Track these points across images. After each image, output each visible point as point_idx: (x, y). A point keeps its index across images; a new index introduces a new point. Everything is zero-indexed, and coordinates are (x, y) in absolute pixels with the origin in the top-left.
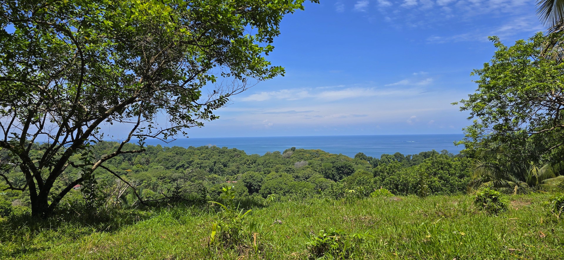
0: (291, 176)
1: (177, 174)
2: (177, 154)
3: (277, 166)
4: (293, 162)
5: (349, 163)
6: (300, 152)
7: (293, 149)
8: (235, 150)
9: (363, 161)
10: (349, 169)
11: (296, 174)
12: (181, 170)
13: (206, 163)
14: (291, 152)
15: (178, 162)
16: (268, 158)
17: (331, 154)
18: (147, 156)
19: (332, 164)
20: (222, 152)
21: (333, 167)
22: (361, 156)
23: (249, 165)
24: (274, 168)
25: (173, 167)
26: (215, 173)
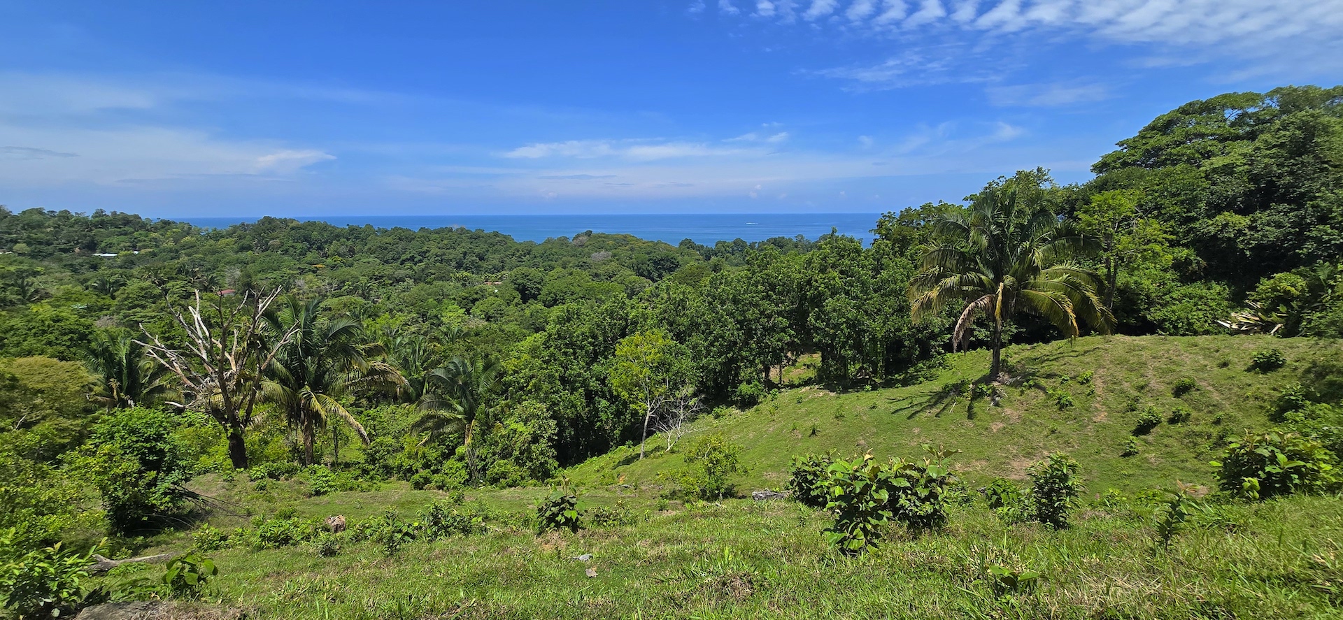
0: (588, 274)
1: (402, 272)
2: (400, 239)
3: (564, 259)
4: (589, 253)
5: (671, 254)
6: (600, 237)
7: (589, 234)
8: (496, 234)
9: (691, 251)
10: (672, 263)
11: (595, 271)
12: (408, 264)
13: (450, 254)
14: (585, 238)
15: (404, 253)
16: (550, 246)
17: (644, 240)
18: (350, 243)
19: (647, 256)
20: (475, 238)
21: (649, 260)
22: (688, 244)
23: (519, 257)
24: (560, 262)
25: (395, 260)
26: (466, 269)
